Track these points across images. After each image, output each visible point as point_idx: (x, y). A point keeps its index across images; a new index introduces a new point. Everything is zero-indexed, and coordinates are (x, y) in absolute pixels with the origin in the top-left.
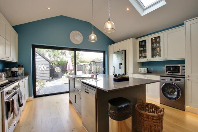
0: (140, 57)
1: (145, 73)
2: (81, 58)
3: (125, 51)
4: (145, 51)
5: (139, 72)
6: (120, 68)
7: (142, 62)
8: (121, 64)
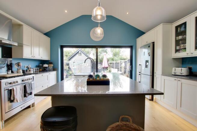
0: (177, 51)
1: (184, 76)
2: (122, 55)
3: (153, 43)
4: (184, 41)
5: (173, 74)
6: (146, 66)
7: (182, 58)
8: (147, 61)
